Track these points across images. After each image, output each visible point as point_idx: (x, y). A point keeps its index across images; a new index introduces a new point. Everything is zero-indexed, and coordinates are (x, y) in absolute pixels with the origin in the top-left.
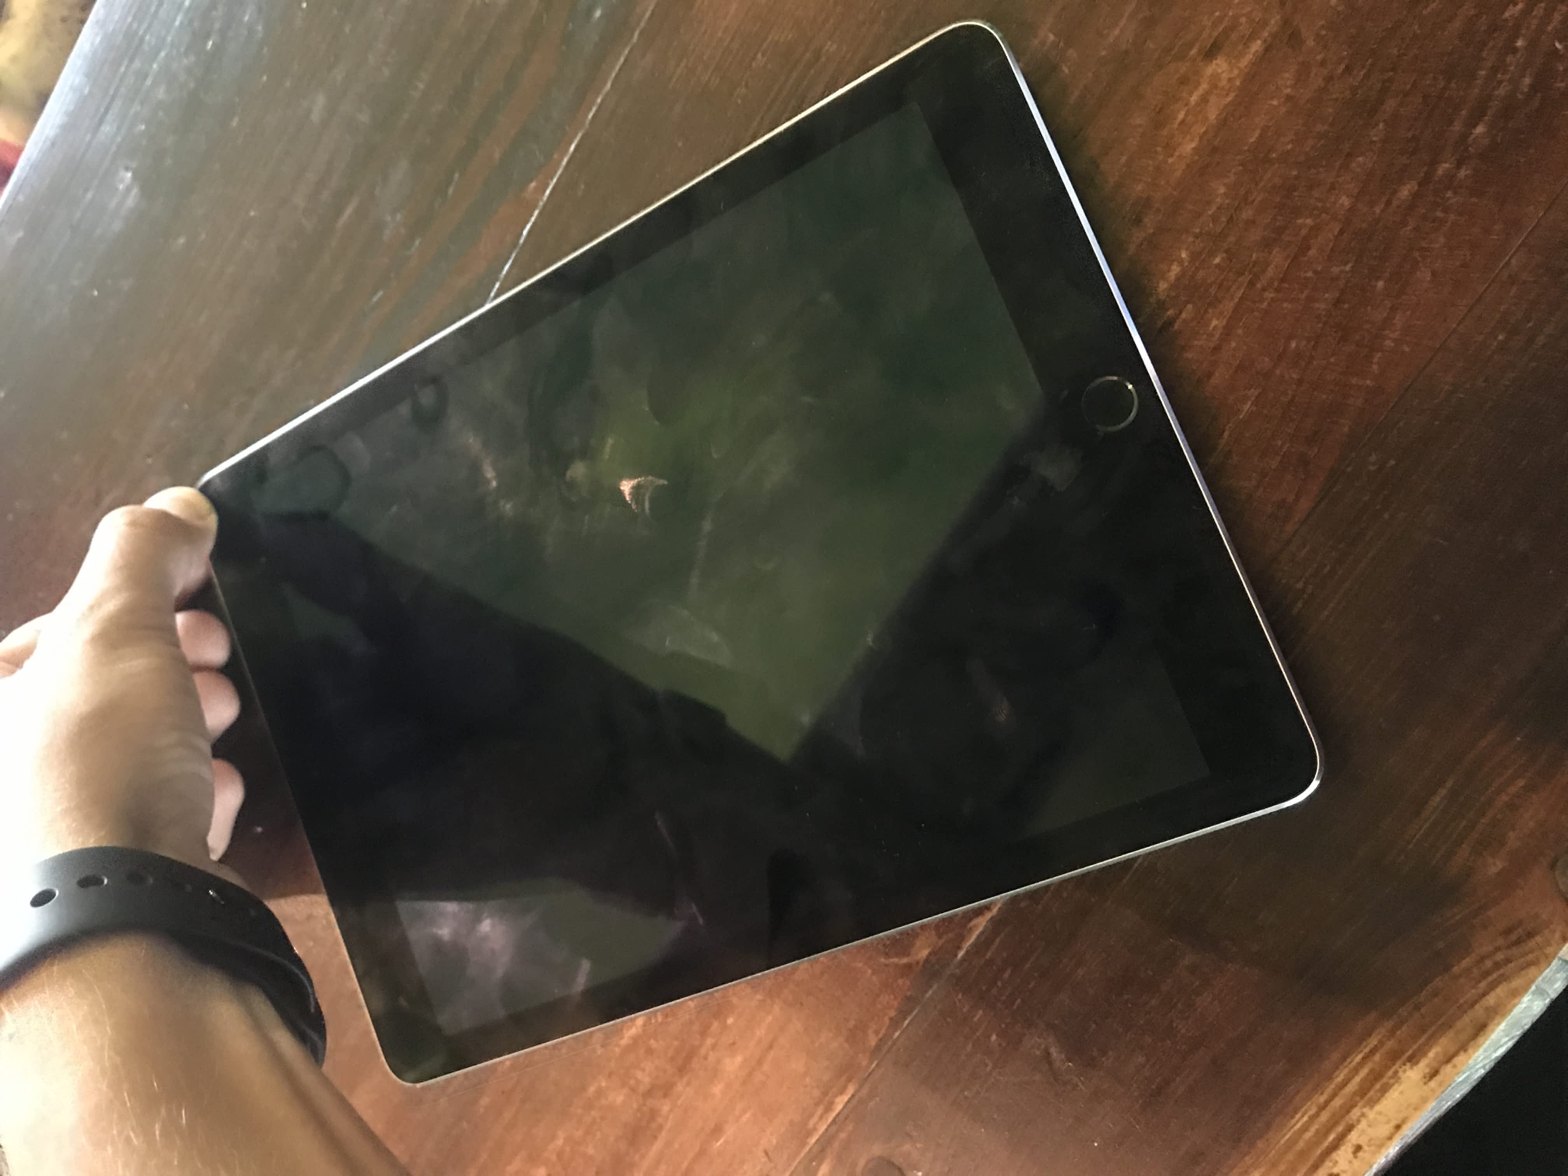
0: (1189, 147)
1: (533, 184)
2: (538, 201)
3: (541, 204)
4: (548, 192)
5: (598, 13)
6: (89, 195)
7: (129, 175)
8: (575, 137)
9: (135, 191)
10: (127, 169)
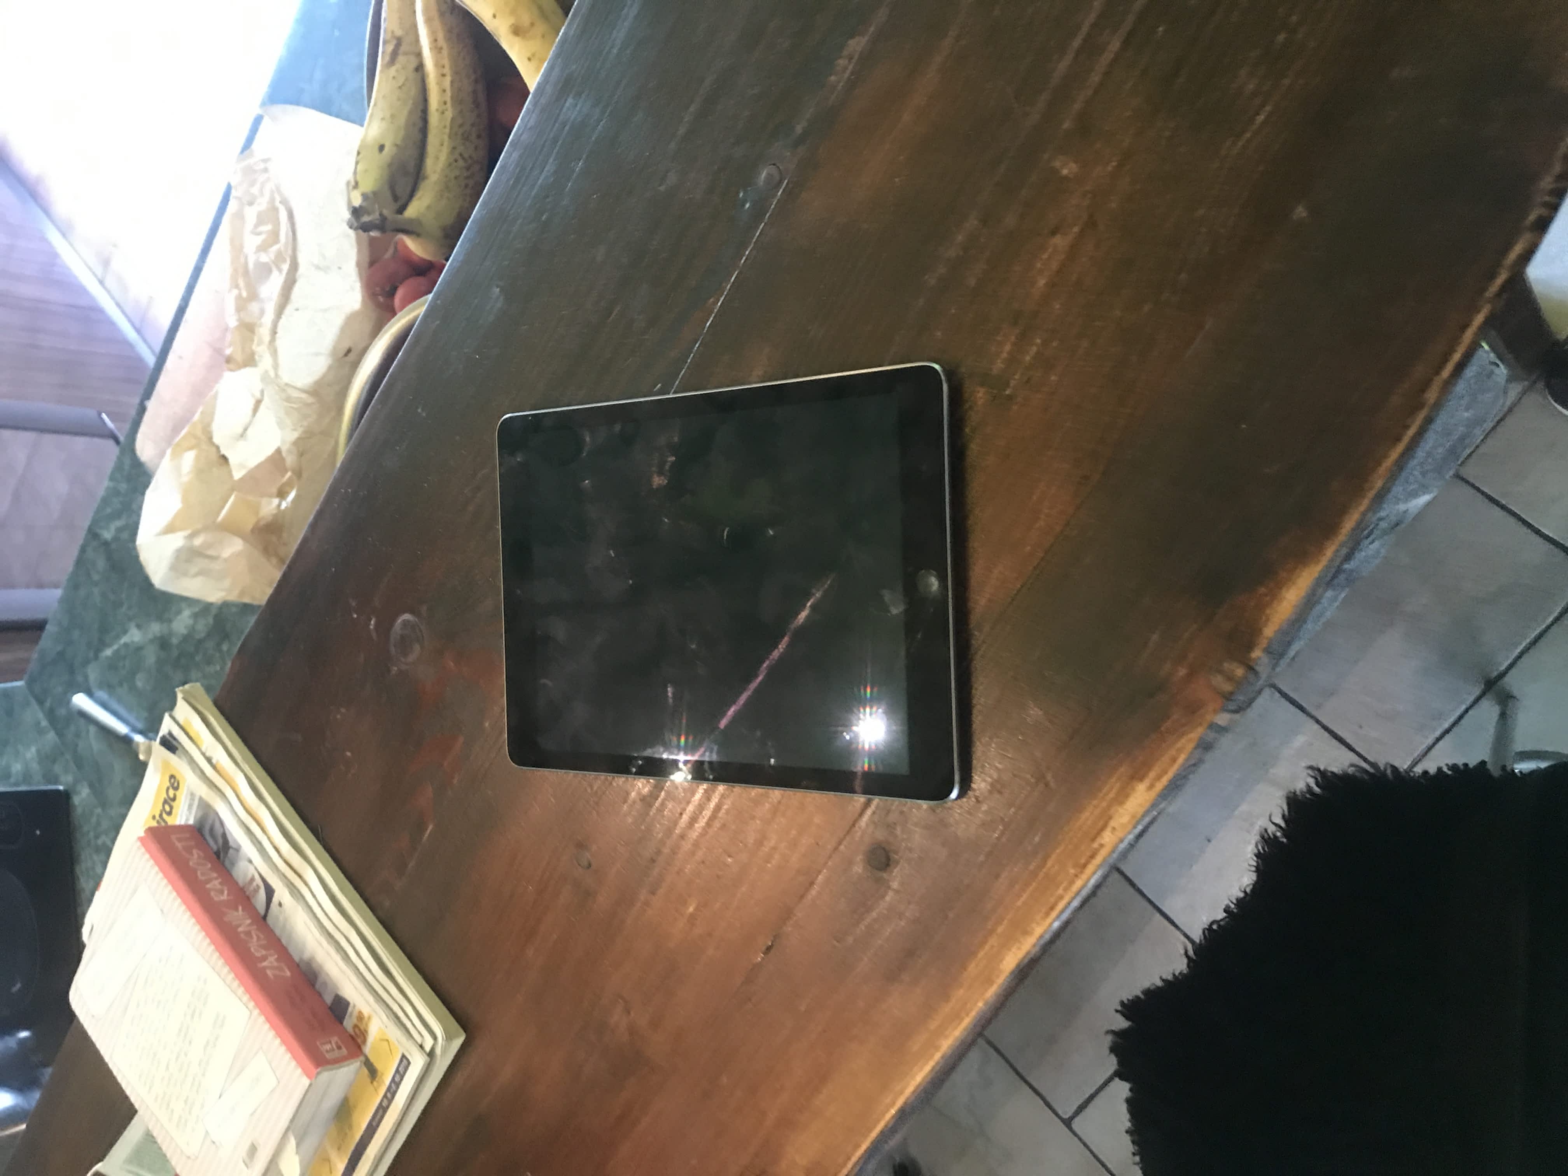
0: (1042, 282)
1: (711, 300)
2: (714, 309)
3: (716, 310)
4: (719, 304)
5: (747, 206)
6: (476, 301)
7: (498, 290)
8: (734, 273)
9: (501, 299)
10: (497, 287)
